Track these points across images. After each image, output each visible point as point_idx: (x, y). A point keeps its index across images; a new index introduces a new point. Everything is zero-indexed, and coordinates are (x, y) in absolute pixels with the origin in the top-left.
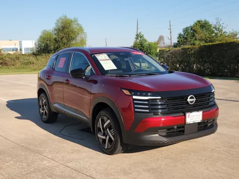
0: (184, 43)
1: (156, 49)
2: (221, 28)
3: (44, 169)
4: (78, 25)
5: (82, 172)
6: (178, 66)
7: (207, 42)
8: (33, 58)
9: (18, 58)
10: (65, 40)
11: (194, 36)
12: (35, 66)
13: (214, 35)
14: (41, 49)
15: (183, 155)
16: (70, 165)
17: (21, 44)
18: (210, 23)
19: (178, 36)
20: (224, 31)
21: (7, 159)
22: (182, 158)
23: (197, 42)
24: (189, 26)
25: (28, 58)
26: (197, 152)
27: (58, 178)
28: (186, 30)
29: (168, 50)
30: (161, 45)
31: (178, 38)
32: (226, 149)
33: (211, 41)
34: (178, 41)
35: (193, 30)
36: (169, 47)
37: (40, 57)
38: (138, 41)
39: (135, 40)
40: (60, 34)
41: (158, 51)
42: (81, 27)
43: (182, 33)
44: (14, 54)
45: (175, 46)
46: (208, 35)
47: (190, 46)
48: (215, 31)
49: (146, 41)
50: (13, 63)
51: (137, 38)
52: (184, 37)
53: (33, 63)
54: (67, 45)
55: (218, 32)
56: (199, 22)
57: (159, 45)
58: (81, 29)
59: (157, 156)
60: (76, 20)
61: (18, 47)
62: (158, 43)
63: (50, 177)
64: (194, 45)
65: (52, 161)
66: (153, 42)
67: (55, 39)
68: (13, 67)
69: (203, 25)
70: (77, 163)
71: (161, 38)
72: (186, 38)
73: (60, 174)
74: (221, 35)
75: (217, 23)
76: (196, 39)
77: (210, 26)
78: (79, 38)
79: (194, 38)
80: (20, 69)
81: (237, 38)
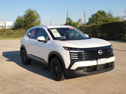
0: (92, 22)
1: (77, 25)
2: (111, 14)
3: (28, 89)
4: (36, 13)
5: (49, 90)
6: (90, 35)
7: (104, 22)
8: (13, 31)
9: (4, 31)
10: (29, 21)
11: (97, 19)
12: (14, 35)
13: (107, 18)
14: (16, 26)
15: (100, 80)
16: (41, 86)
17: (5, 24)
18: (105, 12)
19: (89, 19)
20: (113, 16)
21: (8, 84)
22: (99, 82)
23: (99, 22)
24: (94, 14)
25: (10, 31)
26: (106, 79)
27: (36, 93)
28: (93, 16)
29: (84, 26)
30: (80, 23)
31: (89, 20)
32: (121, 77)
33: (106, 22)
34: (89, 22)
35: (97, 16)
36: (84, 24)
37: (16, 31)
38: (68, 21)
39: (66, 21)
40: (27, 18)
41: (78, 27)
42: (38, 14)
43: (91, 17)
44: (2, 29)
45: (87, 24)
46: (104, 18)
47: (95, 24)
48: (108, 16)
49: (72, 21)
50: (2, 33)
51: (67, 20)
52: (92, 19)
53: (13, 34)
54: (30, 24)
55: (110, 16)
56: (99, 11)
57: (79, 24)
58: (38, 16)
59: (86, 81)
60: (35, 11)
61: (4, 25)
62: (78, 22)
63: (32, 93)
64: (97, 23)
65: (32, 85)
66: (76, 22)
67: (24, 21)
68: (2, 36)
69: (102, 13)
70: (45, 86)
71: (80, 20)
72: (93, 20)
73: (37, 91)
74: (111, 18)
75: (109, 12)
76: (98, 21)
77: (105, 13)
78: (37, 21)
79: (97, 20)
80: (6, 37)
81: (119, 20)
